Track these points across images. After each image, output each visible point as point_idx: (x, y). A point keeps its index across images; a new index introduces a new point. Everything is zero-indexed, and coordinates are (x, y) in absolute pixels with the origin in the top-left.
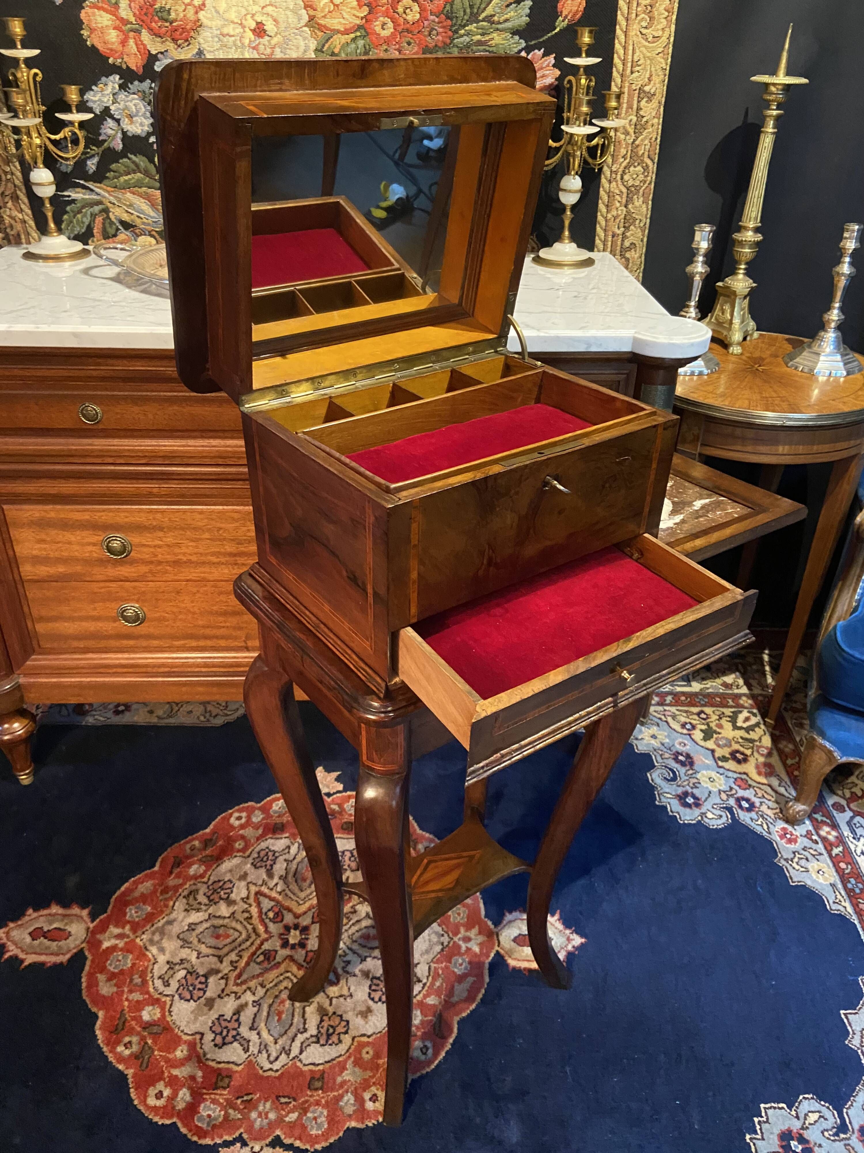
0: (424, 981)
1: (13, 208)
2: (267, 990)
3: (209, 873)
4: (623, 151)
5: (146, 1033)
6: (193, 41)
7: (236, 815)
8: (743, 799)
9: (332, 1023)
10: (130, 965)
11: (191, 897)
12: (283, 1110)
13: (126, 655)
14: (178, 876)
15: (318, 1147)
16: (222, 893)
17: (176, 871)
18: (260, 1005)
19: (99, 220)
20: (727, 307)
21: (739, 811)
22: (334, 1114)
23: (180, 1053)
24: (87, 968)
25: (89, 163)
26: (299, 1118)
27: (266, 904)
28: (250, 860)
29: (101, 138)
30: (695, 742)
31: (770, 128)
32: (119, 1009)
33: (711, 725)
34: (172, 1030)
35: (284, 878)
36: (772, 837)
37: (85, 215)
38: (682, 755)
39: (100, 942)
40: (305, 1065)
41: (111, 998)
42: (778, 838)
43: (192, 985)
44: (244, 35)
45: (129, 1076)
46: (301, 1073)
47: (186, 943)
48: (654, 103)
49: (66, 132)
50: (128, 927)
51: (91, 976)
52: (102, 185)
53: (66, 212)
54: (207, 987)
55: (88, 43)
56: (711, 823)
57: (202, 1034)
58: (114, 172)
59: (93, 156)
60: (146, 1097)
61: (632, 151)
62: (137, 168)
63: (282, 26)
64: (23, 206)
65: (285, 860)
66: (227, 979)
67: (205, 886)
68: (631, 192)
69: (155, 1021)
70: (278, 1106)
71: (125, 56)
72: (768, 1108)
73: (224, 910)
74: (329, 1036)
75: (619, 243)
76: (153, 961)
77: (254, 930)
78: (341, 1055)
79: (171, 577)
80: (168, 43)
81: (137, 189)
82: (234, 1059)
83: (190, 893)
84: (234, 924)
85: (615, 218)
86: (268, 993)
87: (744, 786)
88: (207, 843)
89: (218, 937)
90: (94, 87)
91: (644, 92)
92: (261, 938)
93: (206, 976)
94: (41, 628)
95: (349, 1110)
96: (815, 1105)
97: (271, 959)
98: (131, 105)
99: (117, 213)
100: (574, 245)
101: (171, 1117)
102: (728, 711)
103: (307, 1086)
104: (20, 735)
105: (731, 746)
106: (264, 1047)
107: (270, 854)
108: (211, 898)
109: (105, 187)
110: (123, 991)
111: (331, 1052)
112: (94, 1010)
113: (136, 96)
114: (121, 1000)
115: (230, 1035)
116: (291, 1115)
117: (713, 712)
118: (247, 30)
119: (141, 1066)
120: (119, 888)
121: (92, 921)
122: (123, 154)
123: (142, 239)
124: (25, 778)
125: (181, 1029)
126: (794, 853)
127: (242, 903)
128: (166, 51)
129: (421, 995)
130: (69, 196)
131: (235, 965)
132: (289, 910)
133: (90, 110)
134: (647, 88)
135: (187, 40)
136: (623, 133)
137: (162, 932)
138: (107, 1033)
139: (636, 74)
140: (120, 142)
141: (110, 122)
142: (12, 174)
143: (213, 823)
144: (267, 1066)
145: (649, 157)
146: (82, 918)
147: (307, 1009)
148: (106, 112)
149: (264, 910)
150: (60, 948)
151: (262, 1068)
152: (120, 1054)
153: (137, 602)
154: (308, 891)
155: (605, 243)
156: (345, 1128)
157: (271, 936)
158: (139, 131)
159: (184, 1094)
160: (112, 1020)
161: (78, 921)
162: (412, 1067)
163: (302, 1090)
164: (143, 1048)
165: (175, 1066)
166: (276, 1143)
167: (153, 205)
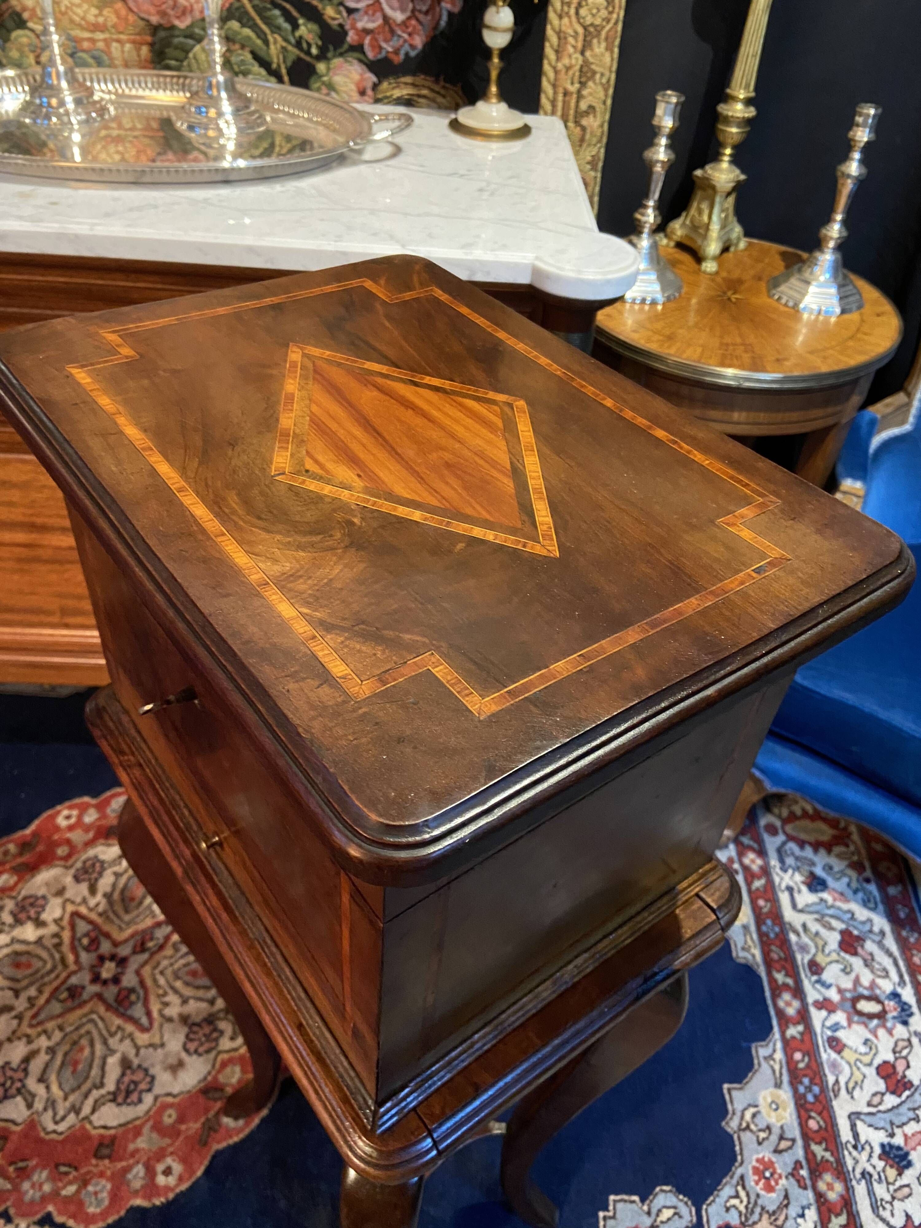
2: (66, 1035)
3: (21, 885)
7: (66, 812)
9: (135, 1078)
12: (61, 1180)
16: (32, 911)
18: (54, 1052)
20: (705, 206)
22: (118, 1188)
26: (78, 1191)
27: (82, 927)
28: (72, 871)
35: (108, 896)
40: (95, 1128)
46: (89, 1137)
65: (113, 874)
66: (21, 1019)
67: (13, 901)
68: (590, 33)
70: (57, 1176)
72: (618, 1201)
73: (29, 932)
74: (128, 1093)
75: (573, 105)
77: (63, 960)
78: (137, 1118)
82: (14, 1116)
84: (39, 952)
85: (568, 69)
86: (66, 1039)
88: (25, 846)
89: (18, 966)
92: (69, 970)
95: (137, 1184)
96: (672, 1199)
97: (77, 996)
100: (505, 106)
103: (93, 1152)
106: (51, 1103)
107: (97, 865)
108: (18, 917)
111: (127, 1113)
115: (14, 1087)
116: (69, 1188)
127: (53, 926)
131: (33, 1001)
132: (107, 936)
143: (35, 822)
144: (51, 1126)
147: (109, 1060)
149: (79, 935)
151: (44, 1129)
154: (135, 913)
155: (553, 103)
156: (128, 1206)
157: (80, 968)
162: (218, 1136)
163: (86, 1158)
166: (45, 1221)
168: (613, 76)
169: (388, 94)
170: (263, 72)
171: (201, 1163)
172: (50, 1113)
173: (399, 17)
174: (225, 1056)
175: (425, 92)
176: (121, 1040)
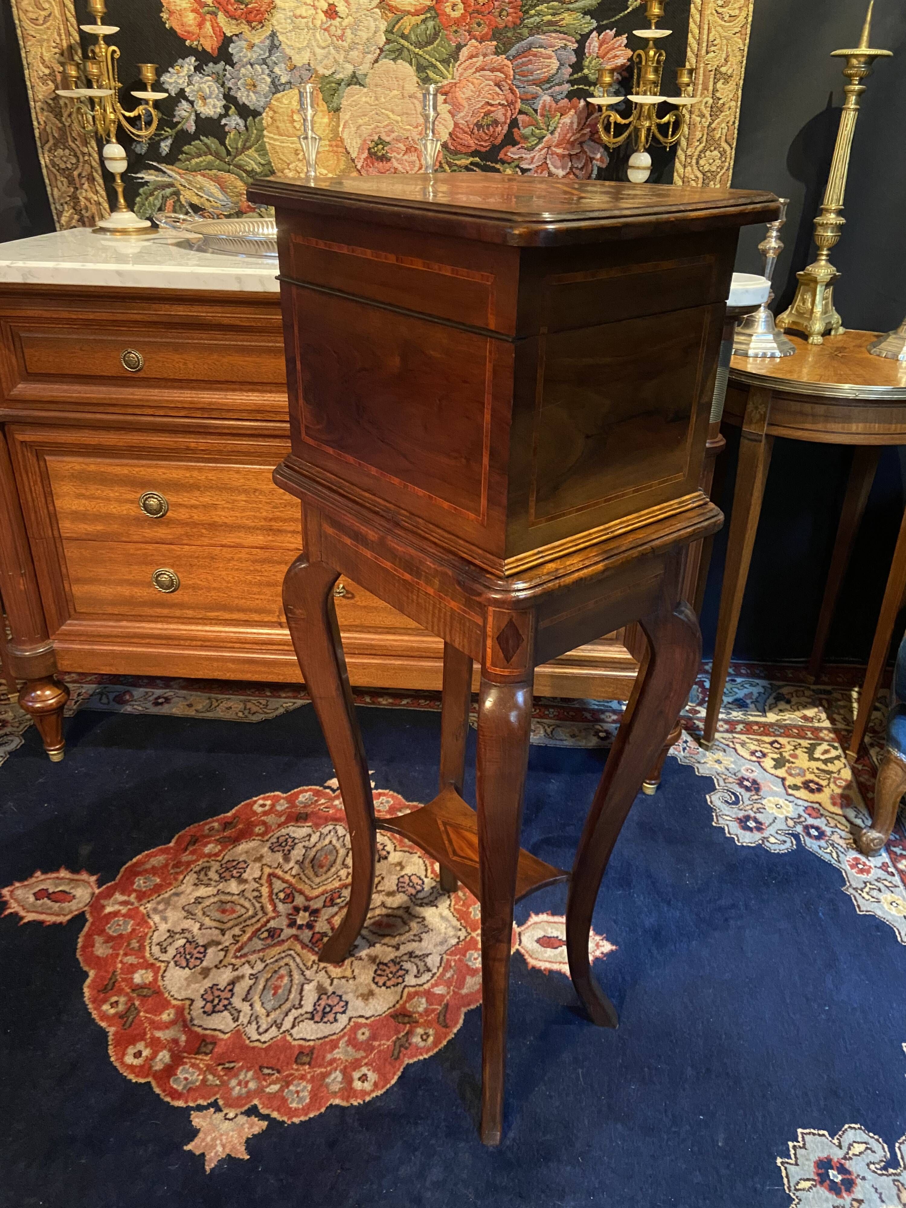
0: (435, 970)
1: (89, 189)
2: (267, 965)
3: (224, 853)
4: (698, 135)
5: (135, 995)
6: (267, 23)
7: (261, 802)
8: (813, 827)
9: (330, 1002)
10: (129, 930)
11: (203, 873)
12: (265, 1080)
13: (159, 626)
14: (193, 853)
15: (296, 1120)
16: (235, 872)
17: (191, 848)
18: (257, 978)
19: (170, 202)
20: (808, 296)
21: (807, 838)
22: (318, 1089)
24: (86, 929)
25: (163, 144)
26: (281, 1090)
27: (278, 885)
28: (269, 844)
29: (175, 120)
30: (765, 770)
31: (852, 102)
32: (111, 970)
33: (784, 754)
34: (163, 994)
35: (301, 863)
36: (843, 867)
37: (156, 198)
38: (747, 780)
39: (103, 907)
40: (295, 1039)
41: (106, 959)
42: (849, 868)
43: (189, 954)
44: (316, 16)
45: (110, 1034)
46: (290, 1047)
47: (190, 915)
48: (732, 85)
49: (140, 110)
50: (133, 895)
51: (89, 936)
52: (174, 168)
53: (139, 195)
54: (204, 956)
55: (167, 26)
56: (773, 847)
57: (192, 1001)
58: (186, 154)
59: (167, 138)
60: (124, 1054)
61: (708, 134)
62: (209, 151)
63: (354, 8)
64: (98, 188)
65: (304, 847)
66: (227, 951)
67: (218, 864)
68: (707, 178)
69: (146, 984)
70: (260, 1076)
71: (201, 39)
72: (806, 1134)
73: (233, 887)
74: (324, 1014)
76: (154, 928)
77: (262, 908)
78: (334, 1034)
79: (206, 541)
80: (242, 25)
81: (207, 171)
82: (221, 1027)
83: (202, 869)
84: (242, 901)
86: (267, 968)
87: (814, 814)
88: (227, 825)
89: (224, 911)
90: (170, 69)
91: (721, 73)
92: (268, 917)
93: (205, 947)
94: (78, 590)
95: (336, 1087)
96: (862, 1135)
97: (276, 936)
98: (205, 86)
99: (187, 196)
101: (147, 1076)
102: (805, 743)
103: (294, 1059)
104: (51, 704)
105: (804, 775)
106: (255, 1019)
107: (290, 840)
108: (223, 875)
109: (177, 169)
110: (118, 955)
111: (324, 1030)
112: (86, 969)
113: (210, 78)
114: (115, 962)
115: (221, 1004)
116: (272, 1086)
117: (789, 743)
118: (319, 11)
119: (124, 1025)
120: (131, 859)
121: (99, 887)
122: (196, 136)
124: (55, 754)
125: (172, 993)
126: (865, 883)
127: (253, 883)
128: (241, 33)
129: (429, 984)
130: (142, 178)
131: (237, 938)
132: (301, 892)
133: (165, 91)
134: (723, 69)
135: (261, 22)
136: (699, 116)
137: (167, 902)
138: (95, 992)
139: (712, 55)
140: (193, 124)
141: (184, 104)
142: (90, 155)
143: (236, 808)
144: (255, 1037)
145: (726, 141)
146: (89, 883)
147: (306, 987)
148: (181, 94)
149: (275, 891)
150: (62, 909)
151: (249, 1038)
152: (104, 1012)
153: (172, 566)
154: (324, 877)
156: (328, 1104)
157: (278, 915)
158: (212, 113)
159: (164, 1056)
160: (101, 980)
161: (84, 886)
162: (409, 1052)
163: (288, 1063)
164: (129, 1009)
165: (159, 1028)
166: (252, 1112)
167: (223, 188)
171: (394, 1074)
172: (254, 1026)
173: (560, 173)
174: (412, 990)
176: (317, 972)
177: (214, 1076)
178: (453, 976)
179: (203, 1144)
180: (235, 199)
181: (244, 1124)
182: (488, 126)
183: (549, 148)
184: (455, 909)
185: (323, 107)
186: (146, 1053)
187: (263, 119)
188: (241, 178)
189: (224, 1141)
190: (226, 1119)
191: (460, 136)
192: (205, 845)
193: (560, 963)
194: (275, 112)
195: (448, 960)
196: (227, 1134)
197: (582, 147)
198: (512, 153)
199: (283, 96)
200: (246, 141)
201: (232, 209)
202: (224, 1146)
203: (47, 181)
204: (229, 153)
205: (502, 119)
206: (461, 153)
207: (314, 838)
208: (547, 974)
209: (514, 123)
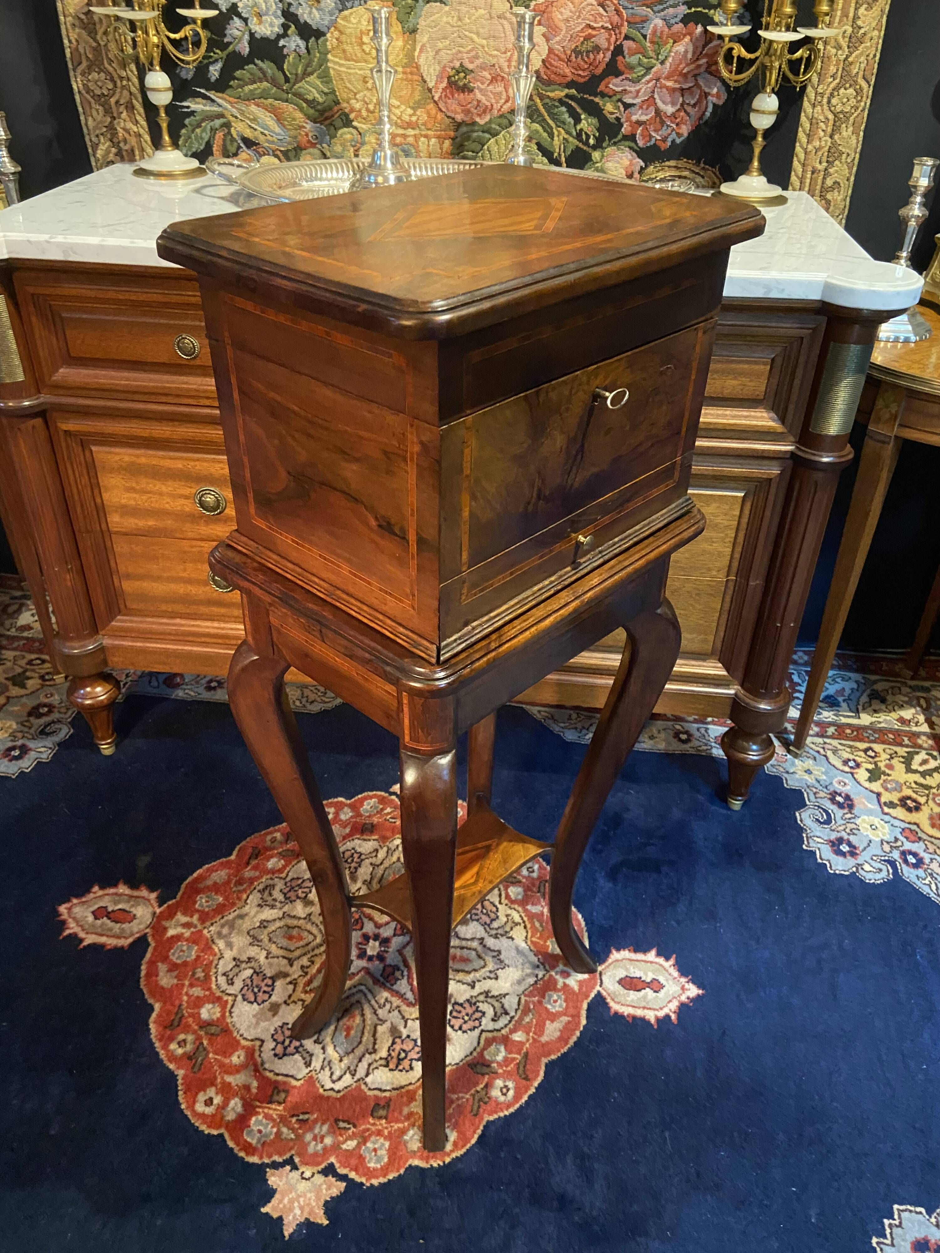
0: (512, 1013)
1: (127, 119)
3: (288, 869)
4: (833, 69)
5: (202, 1033)
8: (910, 852)
9: (405, 1047)
10: (194, 957)
11: (267, 892)
12: (341, 1135)
13: (216, 624)
14: (255, 868)
15: (375, 1182)
16: (300, 891)
17: (254, 862)
19: (220, 136)
21: (904, 866)
22: (396, 1148)
23: (237, 1058)
24: (148, 955)
25: (211, 68)
26: (359, 1146)
29: (226, 40)
30: (858, 783)
32: (177, 1003)
33: (879, 764)
34: (231, 1033)
35: (368, 884)
37: (204, 130)
38: (840, 795)
39: (165, 929)
40: (370, 1089)
41: (171, 990)
43: (257, 986)
45: (179, 1078)
46: (365, 1098)
47: (255, 941)
49: (186, 31)
50: (196, 917)
51: (152, 963)
52: (224, 95)
53: (185, 126)
54: (273, 990)
56: (868, 876)
57: (263, 1041)
58: (238, 79)
59: (216, 61)
60: (194, 1102)
61: (843, 69)
62: (264, 77)
64: (138, 118)
65: (371, 864)
66: (295, 985)
67: (283, 882)
68: (839, 119)
69: (213, 1020)
70: (335, 1130)
72: (902, 1211)
73: (300, 910)
74: (400, 1061)
75: (820, 182)
76: (219, 955)
78: (411, 1084)
82: (294, 1072)
83: (267, 886)
84: (309, 927)
85: (817, 150)
87: (912, 838)
88: (289, 836)
89: (291, 938)
93: (273, 979)
94: (127, 586)
95: (414, 1146)
100: (764, 179)
101: (219, 1127)
102: (902, 751)
103: (369, 1111)
104: (102, 701)
105: (901, 790)
106: (328, 1064)
107: (356, 856)
108: (288, 896)
110: (183, 985)
111: (400, 1079)
112: (151, 1001)
114: (181, 994)
115: (293, 1046)
116: (349, 1142)
117: (884, 750)
119: (193, 1068)
120: (192, 874)
121: (160, 906)
122: (249, 60)
123: (265, 159)
124: (106, 748)
125: (241, 1032)
129: (507, 1029)
131: (305, 970)
132: (371, 919)
133: (215, 7)
136: (834, 47)
137: (232, 925)
138: (162, 1028)
140: (247, 45)
141: (237, 22)
142: (129, 80)
144: (329, 1085)
145: (864, 77)
146: (149, 900)
147: (379, 1028)
148: (234, 10)
150: (123, 930)
151: (323, 1086)
152: (173, 1052)
155: (802, 180)
156: (407, 1165)
158: (268, 33)
159: (236, 1104)
160: (168, 1014)
161: (144, 904)
162: (488, 1108)
163: (363, 1116)
164: (198, 1048)
165: (229, 1073)
166: (329, 1171)
167: (279, 120)
168: (858, 156)
169: (653, 176)
170: (546, 160)
171: (474, 1132)
173: (670, 109)
174: (490, 1035)
175: (686, 173)
176: (390, 1012)
177: (289, 1129)
178: (532, 1020)
179: (281, 1206)
180: (292, 133)
181: (320, 1186)
182: (588, 52)
183: (658, 80)
184: (532, 942)
185: (397, 27)
186: (217, 1100)
187: (327, 40)
188: (301, 109)
189: (302, 1203)
190: (303, 1178)
191: (555, 63)
192: (268, 860)
193: (644, 1008)
194: (341, 32)
195: (526, 1001)
196: (305, 1196)
197: (696, 80)
198: (614, 84)
199: (351, 14)
200: (308, 65)
201: (289, 143)
202: (302, 1208)
203: (80, 109)
204: (287, 80)
205: (604, 45)
206: (554, 83)
207: (382, 854)
208: (630, 1020)
209: (618, 51)
